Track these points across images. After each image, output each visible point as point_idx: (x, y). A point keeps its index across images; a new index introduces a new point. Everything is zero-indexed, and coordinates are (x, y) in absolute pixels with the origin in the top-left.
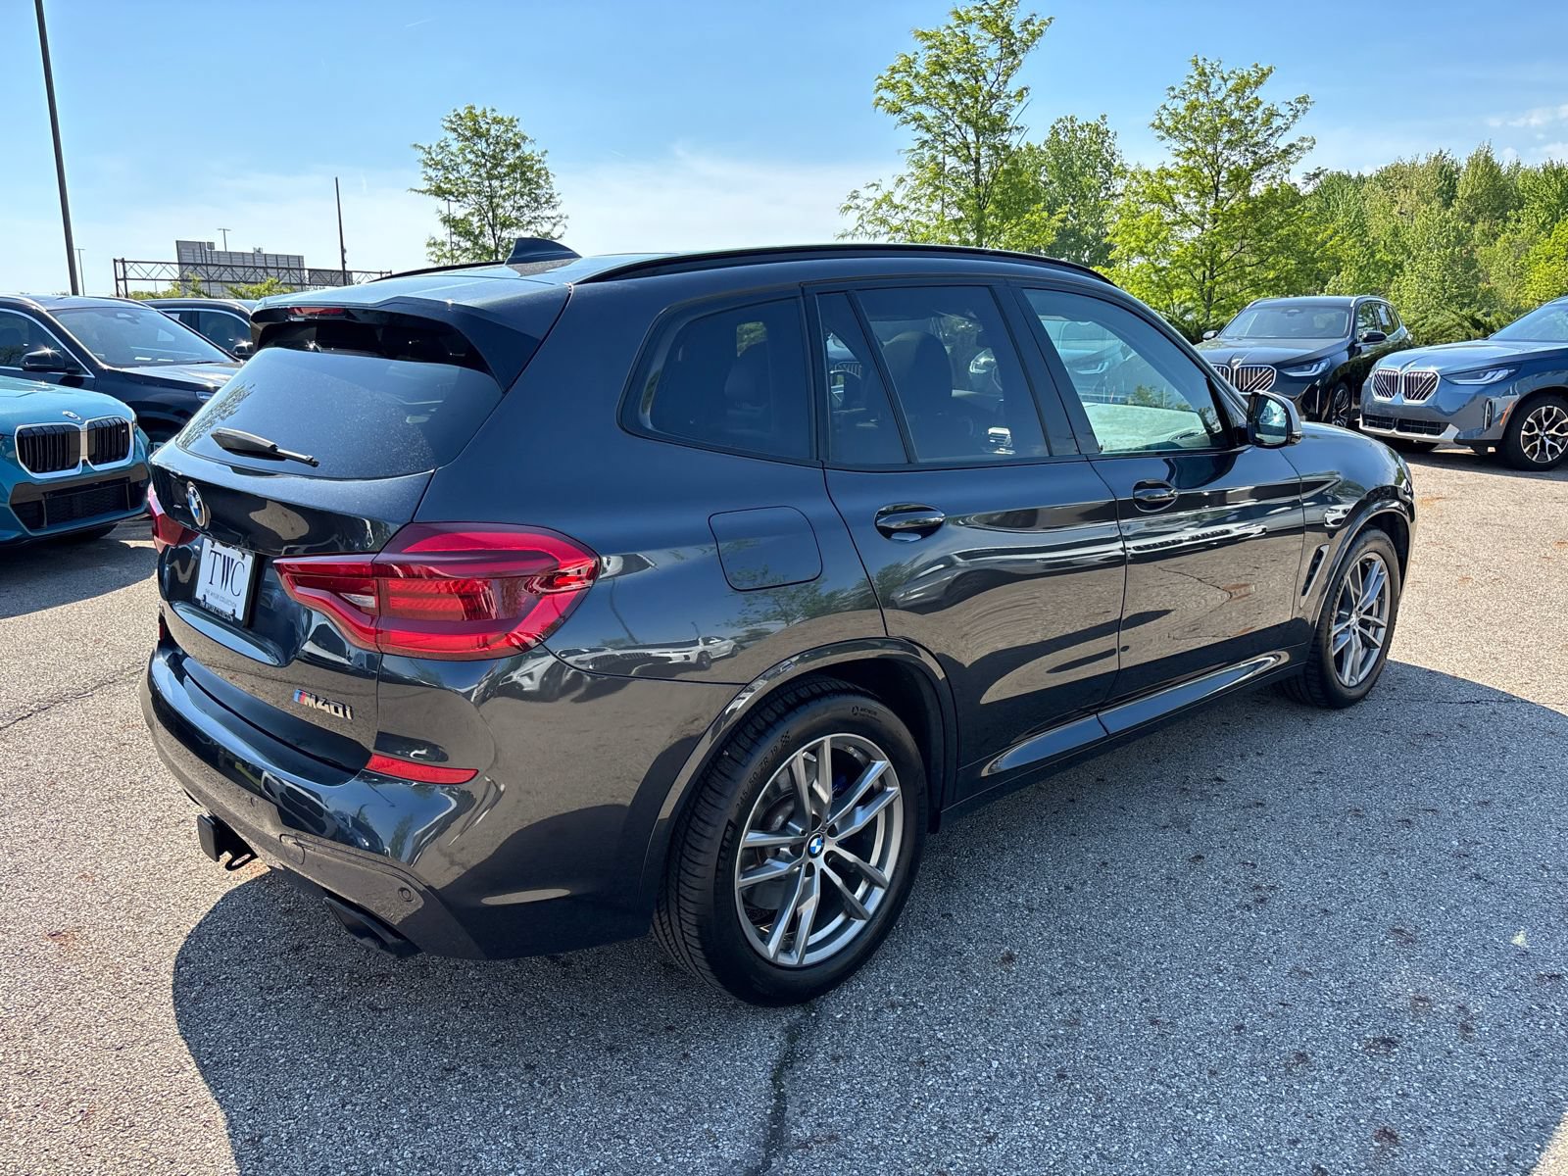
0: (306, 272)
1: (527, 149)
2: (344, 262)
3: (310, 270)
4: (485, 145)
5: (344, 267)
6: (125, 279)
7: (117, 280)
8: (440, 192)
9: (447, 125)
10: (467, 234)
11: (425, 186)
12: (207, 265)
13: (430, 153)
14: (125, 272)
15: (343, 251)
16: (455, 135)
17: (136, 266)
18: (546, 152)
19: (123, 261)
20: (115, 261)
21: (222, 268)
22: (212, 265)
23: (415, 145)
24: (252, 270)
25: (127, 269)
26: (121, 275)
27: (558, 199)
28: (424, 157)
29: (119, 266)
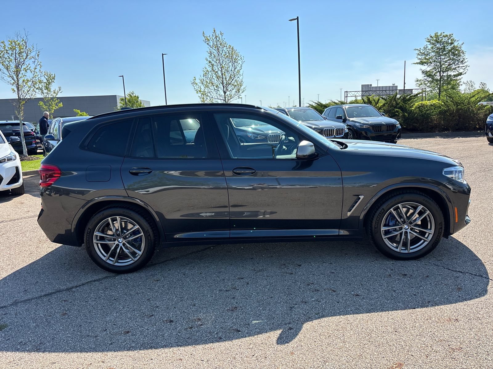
0: (398, 91)
1: (456, 44)
2: (404, 87)
3: (399, 90)
4: (439, 45)
5: (404, 88)
6: (347, 97)
7: (345, 97)
8: (422, 63)
9: (427, 40)
10: (429, 76)
11: (419, 61)
12: (369, 91)
13: (420, 51)
14: (347, 95)
15: (405, 83)
16: (429, 43)
17: (350, 93)
18: (463, 43)
19: (347, 92)
20: (345, 92)
21: (373, 92)
22: (371, 91)
23: (415, 49)
24: (382, 91)
25: (348, 94)
26: (346, 96)
27: (466, 60)
28: (418, 52)
29: (346, 93)
